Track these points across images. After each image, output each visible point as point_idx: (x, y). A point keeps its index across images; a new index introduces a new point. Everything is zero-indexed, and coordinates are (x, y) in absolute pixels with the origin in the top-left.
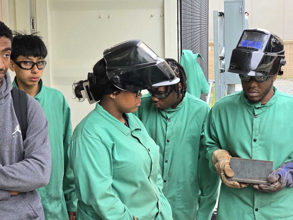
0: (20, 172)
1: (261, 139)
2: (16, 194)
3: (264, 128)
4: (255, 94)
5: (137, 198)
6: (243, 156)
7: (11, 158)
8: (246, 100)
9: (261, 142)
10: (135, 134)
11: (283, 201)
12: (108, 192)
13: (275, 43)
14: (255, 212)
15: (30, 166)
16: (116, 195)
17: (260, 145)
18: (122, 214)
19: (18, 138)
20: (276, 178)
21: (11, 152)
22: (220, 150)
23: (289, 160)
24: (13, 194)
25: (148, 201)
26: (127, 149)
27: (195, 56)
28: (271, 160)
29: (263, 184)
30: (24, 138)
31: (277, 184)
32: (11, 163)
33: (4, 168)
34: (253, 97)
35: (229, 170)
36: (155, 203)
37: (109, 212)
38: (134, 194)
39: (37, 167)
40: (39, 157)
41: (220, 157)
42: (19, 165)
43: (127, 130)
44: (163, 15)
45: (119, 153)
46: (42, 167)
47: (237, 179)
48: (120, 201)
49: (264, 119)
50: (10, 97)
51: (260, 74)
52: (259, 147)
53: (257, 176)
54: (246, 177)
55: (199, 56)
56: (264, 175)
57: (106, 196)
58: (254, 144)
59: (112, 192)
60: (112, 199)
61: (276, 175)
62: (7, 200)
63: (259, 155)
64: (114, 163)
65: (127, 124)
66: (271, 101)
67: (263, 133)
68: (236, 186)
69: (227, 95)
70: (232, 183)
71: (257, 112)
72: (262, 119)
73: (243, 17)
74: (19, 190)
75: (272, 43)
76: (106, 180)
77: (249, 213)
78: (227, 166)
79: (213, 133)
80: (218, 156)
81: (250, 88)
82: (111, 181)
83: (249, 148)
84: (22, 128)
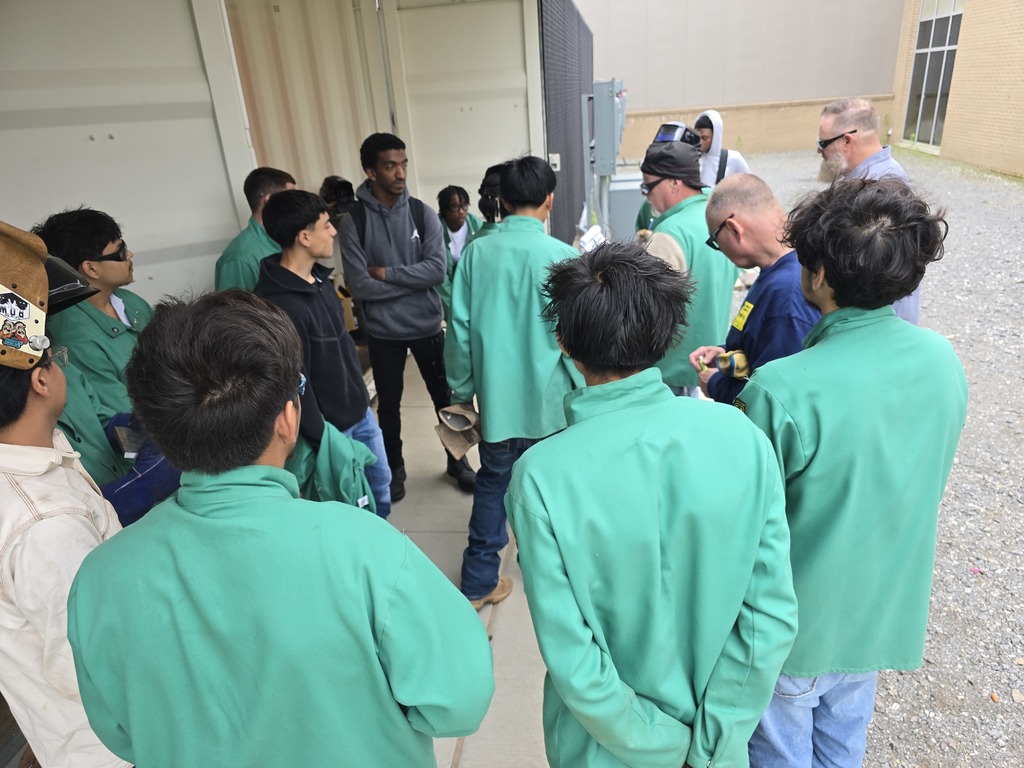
7: (411, 260)
15: (427, 266)
19: (417, 242)
21: (411, 254)
30: (422, 241)
32: (412, 264)
33: (406, 268)
42: (419, 266)
44: (528, 105)
50: (408, 205)
84: (419, 233)
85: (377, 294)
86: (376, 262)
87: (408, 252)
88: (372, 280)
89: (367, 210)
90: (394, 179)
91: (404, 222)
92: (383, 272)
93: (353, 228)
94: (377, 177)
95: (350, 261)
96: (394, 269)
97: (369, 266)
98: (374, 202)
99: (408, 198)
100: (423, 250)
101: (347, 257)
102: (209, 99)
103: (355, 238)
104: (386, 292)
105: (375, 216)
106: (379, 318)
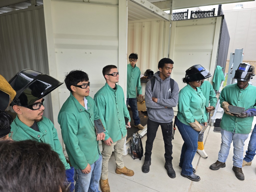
0: (168, 101)
1: (241, 100)
2: (166, 108)
3: (243, 96)
4: (242, 86)
5: (197, 113)
6: (234, 105)
7: (167, 98)
8: (238, 87)
9: (241, 101)
10: (199, 94)
11: (246, 121)
12: (188, 110)
13: (251, 69)
14: (235, 123)
15: (172, 101)
16: (190, 112)
17: (241, 102)
18: (191, 117)
19: (170, 92)
20: (245, 114)
21: (167, 96)
22: (225, 102)
23: (251, 108)
24: (166, 107)
25: (200, 115)
26: (196, 99)
27: (221, 68)
28: (244, 108)
29: (240, 115)
30: (171, 93)
31: (245, 116)
32: (167, 99)
33: (164, 100)
34: (241, 87)
35: (228, 109)
36: (202, 116)
37: (188, 116)
38: (196, 112)
39: (174, 101)
40: (175, 99)
41: (225, 104)
42: (169, 100)
43: (197, 93)
44: (212, 54)
45: (193, 99)
46: (175, 101)
47: (230, 112)
48: (191, 113)
49: (243, 94)
50: (169, 81)
51: (245, 80)
52: (240, 103)
53: (238, 112)
54: (234, 112)
55: (223, 68)
56: (240, 112)
57: (187, 111)
58: (238, 101)
59: (189, 111)
60: (189, 112)
61: (245, 113)
62: (164, 109)
63: (240, 105)
64: (191, 102)
65: (197, 91)
66: (247, 88)
67: (242, 98)
68: (230, 114)
69: (231, 84)
70: (228, 113)
71: (241, 91)
72: (242, 94)
73: (242, 55)
74: (167, 107)
75: (250, 69)
76: (188, 107)
77: (233, 123)
78: (227, 108)
79: (223, 96)
80: (224, 104)
81: (241, 84)
82: (189, 107)
83: (236, 103)
84: (171, 90)
85: (153, 106)
86: (155, 96)
87: (166, 95)
88: (153, 102)
89: (156, 80)
90: (168, 72)
91: (167, 86)
92: (156, 100)
93: (150, 85)
94: (162, 71)
95: (147, 95)
96: (160, 99)
97: (153, 97)
98: (159, 78)
99: (170, 78)
100: (171, 95)
101: (147, 93)
102: (118, 45)
103: (150, 88)
104: (156, 106)
105: (158, 82)
106: (152, 114)
